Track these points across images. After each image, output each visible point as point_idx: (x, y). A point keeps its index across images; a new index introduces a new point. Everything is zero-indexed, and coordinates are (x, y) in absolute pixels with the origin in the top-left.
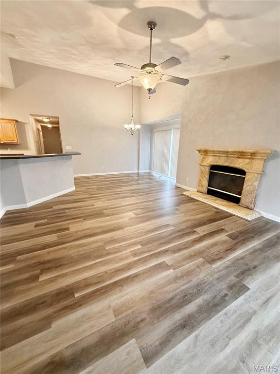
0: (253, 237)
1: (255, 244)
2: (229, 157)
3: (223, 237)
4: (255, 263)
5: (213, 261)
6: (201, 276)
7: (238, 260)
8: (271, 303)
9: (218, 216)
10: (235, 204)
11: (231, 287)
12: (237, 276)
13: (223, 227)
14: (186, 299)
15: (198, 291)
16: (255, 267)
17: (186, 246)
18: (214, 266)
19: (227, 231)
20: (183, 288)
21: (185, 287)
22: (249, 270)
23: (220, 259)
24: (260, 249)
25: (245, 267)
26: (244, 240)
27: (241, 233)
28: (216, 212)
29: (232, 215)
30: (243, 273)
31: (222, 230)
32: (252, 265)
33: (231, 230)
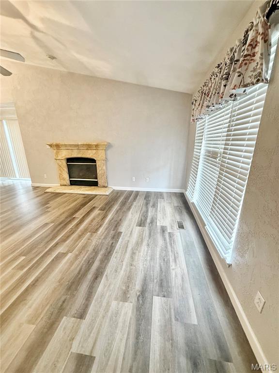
0: (113, 204)
1: (116, 207)
2: (80, 149)
3: (96, 212)
4: (120, 218)
5: (97, 230)
6: (94, 243)
7: (111, 221)
8: (133, 233)
9: (87, 199)
10: (96, 187)
11: (113, 238)
12: (114, 230)
13: (94, 206)
14: (90, 263)
15: (96, 253)
16: (121, 220)
17: (72, 232)
18: (99, 233)
19: (98, 207)
20: (84, 259)
21: (86, 257)
22: (118, 223)
23: (100, 226)
24: (120, 209)
25: (116, 223)
26: (110, 208)
27: (106, 204)
28: (85, 197)
29: (96, 195)
30: (116, 226)
31: (94, 207)
32: (118, 220)
33: (100, 205)
